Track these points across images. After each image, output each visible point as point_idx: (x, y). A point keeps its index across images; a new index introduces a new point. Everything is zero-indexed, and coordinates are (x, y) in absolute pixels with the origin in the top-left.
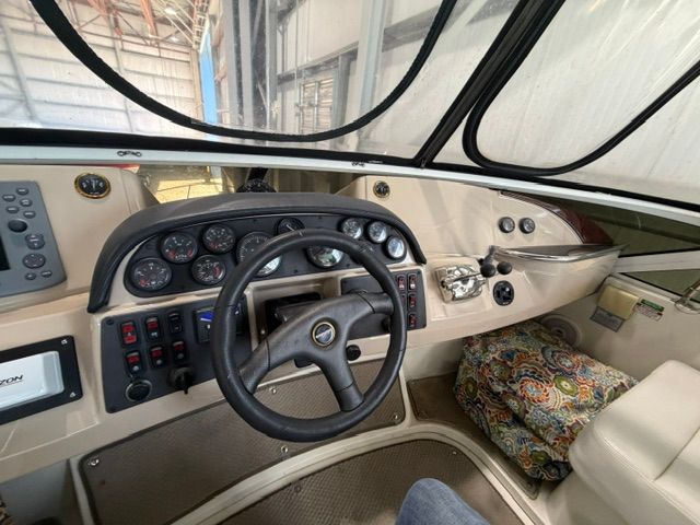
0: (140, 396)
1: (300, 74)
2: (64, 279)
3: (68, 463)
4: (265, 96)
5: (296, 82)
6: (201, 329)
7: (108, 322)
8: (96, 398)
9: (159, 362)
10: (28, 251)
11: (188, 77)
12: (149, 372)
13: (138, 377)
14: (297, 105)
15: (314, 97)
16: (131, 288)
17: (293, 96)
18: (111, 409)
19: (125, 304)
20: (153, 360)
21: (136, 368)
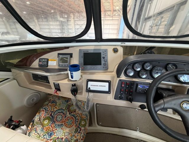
0: (121, 98)
1: (154, 16)
2: (108, 69)
3: (94, 103)
4: (139, 26)
5: (152, 19)
6: (138, 88)
7: (120, 80)
8: (113, 95)
9: (126, 93)
10: (104, 62)
11: (117, 23)
12: (124, 94)
13: (121, 94)
14: (150, 26)
15: (158, 23)
16: (125, 74)
17: (149, 23)
18: (115, 99)
19: (123, 77)
20: (126, 92)
21: (122, 92)
